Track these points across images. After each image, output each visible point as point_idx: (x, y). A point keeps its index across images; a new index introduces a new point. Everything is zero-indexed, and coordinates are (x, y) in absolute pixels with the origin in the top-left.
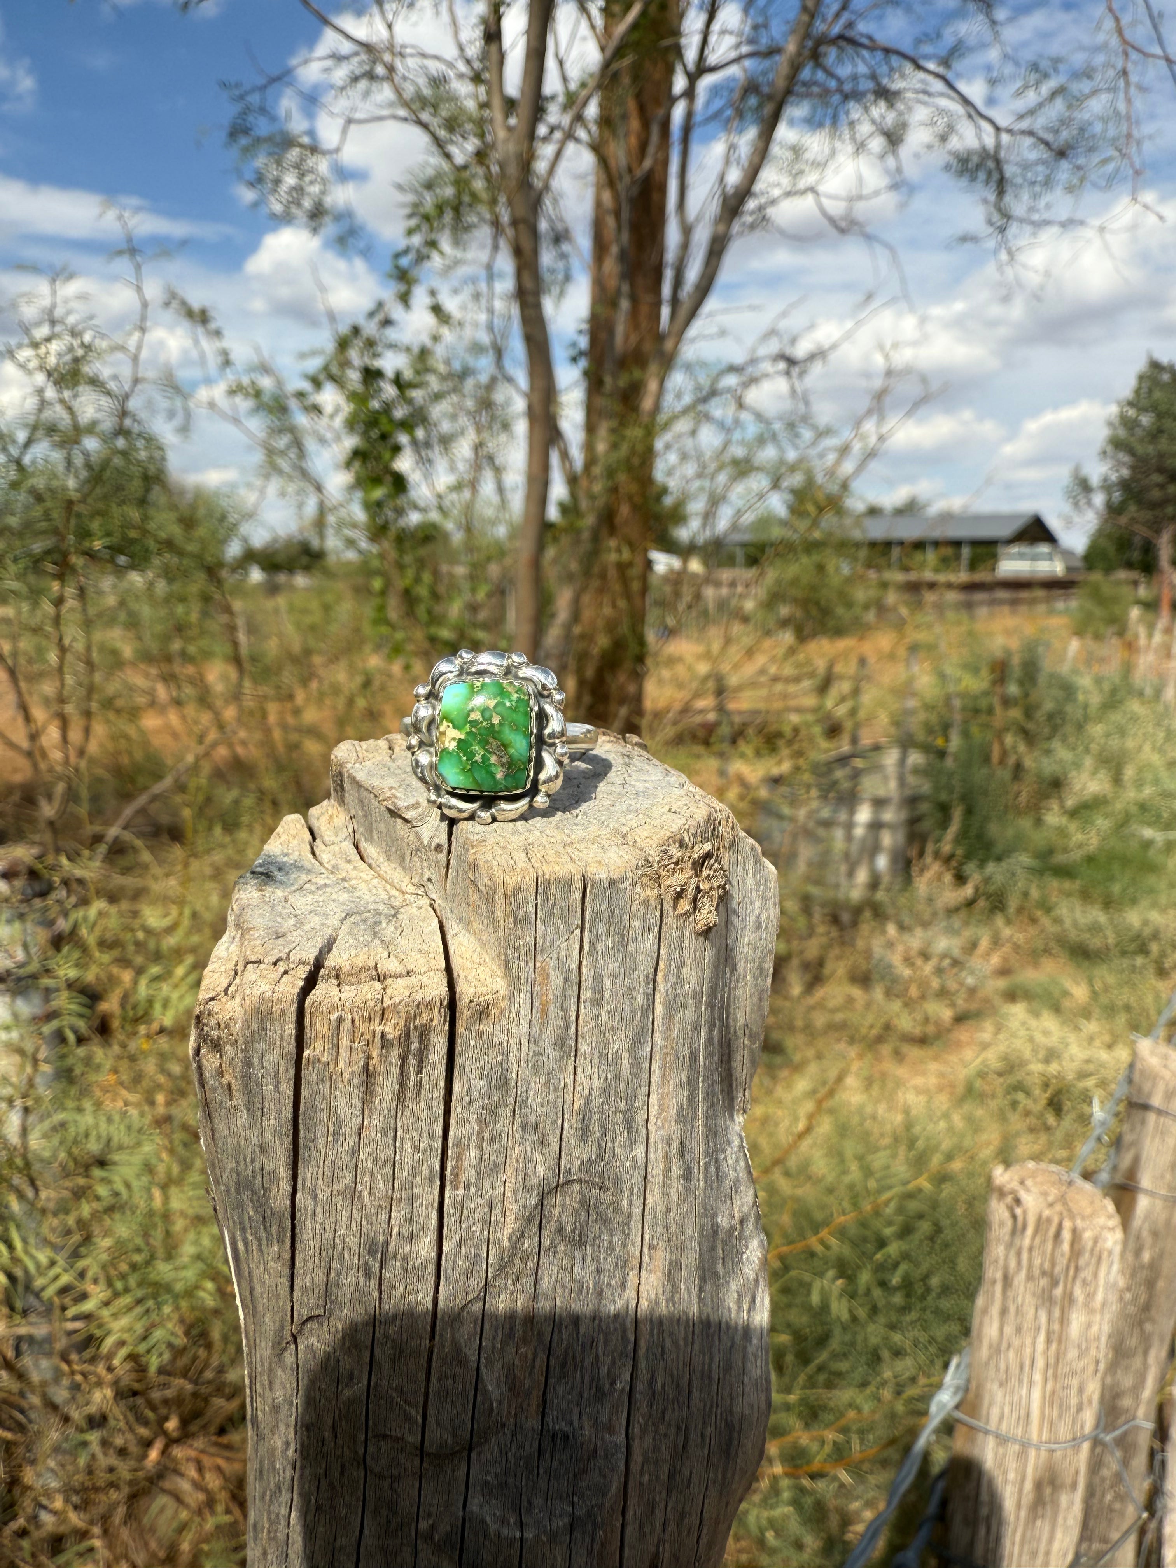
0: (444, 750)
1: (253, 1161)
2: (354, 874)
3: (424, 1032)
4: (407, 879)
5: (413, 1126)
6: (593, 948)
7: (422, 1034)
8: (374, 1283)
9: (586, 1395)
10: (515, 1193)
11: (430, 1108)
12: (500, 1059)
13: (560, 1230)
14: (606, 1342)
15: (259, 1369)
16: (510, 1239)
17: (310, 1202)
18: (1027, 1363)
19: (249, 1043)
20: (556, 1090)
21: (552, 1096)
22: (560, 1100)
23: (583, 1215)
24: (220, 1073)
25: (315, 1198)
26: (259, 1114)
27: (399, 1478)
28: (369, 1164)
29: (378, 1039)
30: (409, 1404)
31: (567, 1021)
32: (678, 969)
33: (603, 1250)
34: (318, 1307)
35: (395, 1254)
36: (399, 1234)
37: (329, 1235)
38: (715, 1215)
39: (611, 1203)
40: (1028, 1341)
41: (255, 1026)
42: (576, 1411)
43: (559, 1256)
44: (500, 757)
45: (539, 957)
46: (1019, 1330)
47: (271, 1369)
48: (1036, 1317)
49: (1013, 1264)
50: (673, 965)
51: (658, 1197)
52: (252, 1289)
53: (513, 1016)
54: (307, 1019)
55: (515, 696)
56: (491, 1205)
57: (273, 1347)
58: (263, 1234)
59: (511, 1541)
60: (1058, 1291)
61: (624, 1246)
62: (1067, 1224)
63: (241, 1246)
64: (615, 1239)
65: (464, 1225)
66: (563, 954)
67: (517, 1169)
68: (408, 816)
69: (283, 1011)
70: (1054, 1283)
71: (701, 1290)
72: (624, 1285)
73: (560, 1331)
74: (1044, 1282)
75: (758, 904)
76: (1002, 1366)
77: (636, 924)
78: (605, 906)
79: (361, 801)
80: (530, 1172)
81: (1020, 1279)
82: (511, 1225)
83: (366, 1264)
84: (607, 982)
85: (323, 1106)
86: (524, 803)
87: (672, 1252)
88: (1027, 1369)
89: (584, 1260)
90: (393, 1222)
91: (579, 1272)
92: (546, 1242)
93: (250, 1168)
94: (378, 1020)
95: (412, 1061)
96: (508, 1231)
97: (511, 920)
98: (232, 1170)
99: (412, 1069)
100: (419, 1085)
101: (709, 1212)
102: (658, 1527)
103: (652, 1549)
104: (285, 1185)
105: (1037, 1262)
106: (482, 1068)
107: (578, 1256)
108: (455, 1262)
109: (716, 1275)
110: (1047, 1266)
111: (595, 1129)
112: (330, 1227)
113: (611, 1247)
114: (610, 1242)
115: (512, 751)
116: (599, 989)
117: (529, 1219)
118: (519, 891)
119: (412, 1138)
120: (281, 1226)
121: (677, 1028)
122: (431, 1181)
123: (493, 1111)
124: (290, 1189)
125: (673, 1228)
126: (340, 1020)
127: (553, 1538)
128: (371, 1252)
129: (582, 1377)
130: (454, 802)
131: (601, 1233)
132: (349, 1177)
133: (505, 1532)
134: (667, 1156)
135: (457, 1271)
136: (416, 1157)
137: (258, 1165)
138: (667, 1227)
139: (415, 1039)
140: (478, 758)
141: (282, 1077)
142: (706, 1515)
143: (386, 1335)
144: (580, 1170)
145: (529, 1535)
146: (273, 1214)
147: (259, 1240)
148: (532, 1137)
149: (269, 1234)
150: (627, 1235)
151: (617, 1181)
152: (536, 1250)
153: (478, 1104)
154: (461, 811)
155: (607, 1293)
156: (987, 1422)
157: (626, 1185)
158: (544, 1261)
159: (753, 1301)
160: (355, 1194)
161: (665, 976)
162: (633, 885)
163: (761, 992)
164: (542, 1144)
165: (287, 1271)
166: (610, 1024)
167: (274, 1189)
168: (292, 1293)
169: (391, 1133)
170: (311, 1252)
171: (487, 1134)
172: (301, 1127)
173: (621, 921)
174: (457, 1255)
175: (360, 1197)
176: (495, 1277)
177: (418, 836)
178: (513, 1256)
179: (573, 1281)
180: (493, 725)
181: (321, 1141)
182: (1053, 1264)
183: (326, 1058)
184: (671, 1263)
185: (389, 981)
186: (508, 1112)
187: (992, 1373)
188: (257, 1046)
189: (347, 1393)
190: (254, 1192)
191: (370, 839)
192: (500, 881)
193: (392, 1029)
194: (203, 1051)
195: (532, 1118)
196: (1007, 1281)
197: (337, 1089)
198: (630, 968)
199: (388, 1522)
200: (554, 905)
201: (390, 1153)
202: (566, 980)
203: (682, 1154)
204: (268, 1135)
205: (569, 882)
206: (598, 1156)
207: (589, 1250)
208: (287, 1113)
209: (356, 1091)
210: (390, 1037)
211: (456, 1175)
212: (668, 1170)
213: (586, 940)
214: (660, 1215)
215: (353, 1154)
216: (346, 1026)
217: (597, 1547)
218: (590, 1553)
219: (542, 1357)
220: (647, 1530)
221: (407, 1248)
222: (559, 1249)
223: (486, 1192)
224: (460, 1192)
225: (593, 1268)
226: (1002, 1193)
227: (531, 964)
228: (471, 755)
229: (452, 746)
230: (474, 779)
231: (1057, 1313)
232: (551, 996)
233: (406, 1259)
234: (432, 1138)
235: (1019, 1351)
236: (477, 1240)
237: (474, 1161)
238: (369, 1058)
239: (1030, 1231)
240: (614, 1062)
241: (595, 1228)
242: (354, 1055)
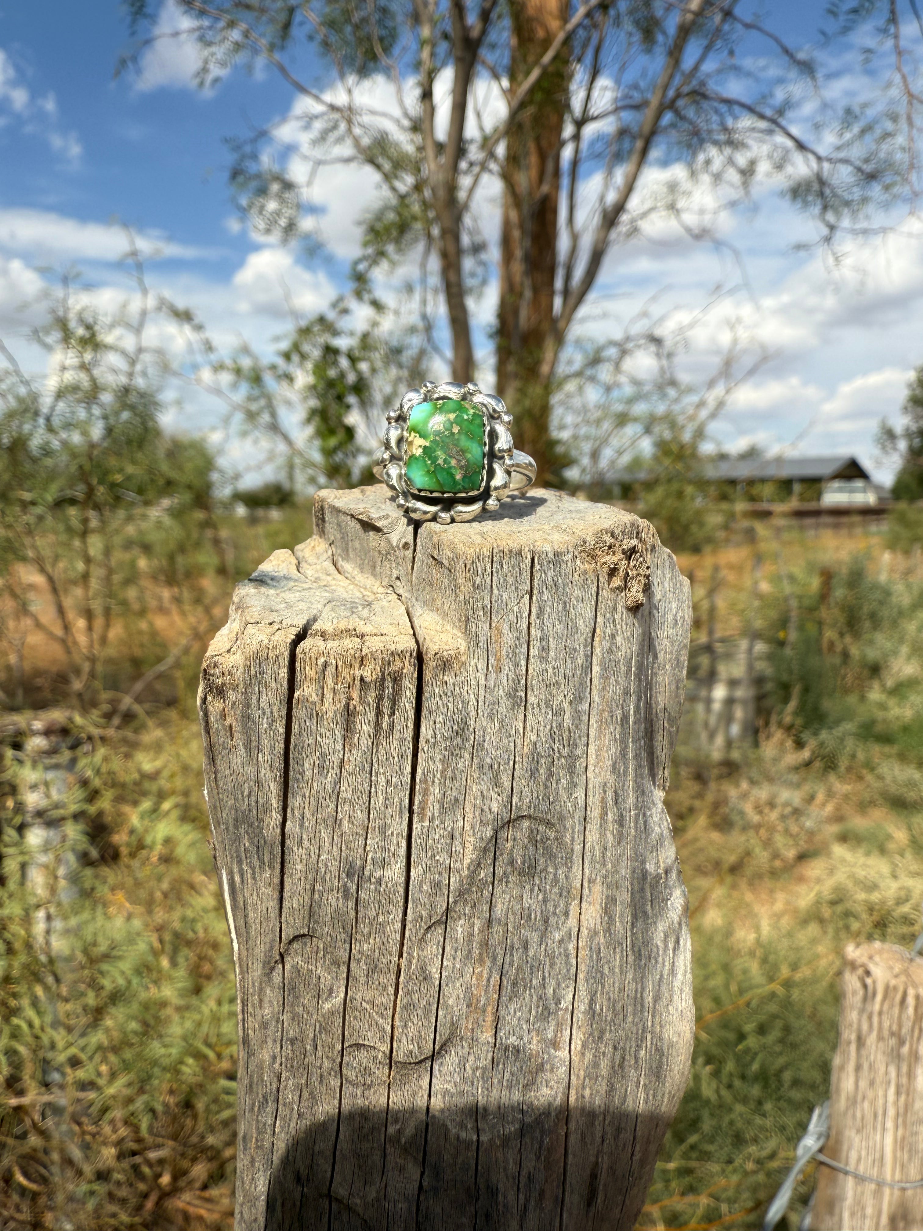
0: (412, 456)
1: (249, 796)
2: (334, 582)
3: (397, 677)
4: (378, 583)
5: (386, 763)
6: (540, 611)
7: (394, 680)
8: (351, 904)
9: (533, 1013)
10: (473, 827)
11: (401, 747)
12: (460, 707)
13: (512, 862)
14: (552, 965)
15: (251, 991)
16: (468, 869)
17: (298, 829)
18: (880, 1112)
19: (249, 686)
20: (508, 735)
21: (505, 741)
22: (512, 744)
23: (532, 849)
24: (223, 715)
25: (302, 825)
26: (256, 751)
27: (371, 1086)
28: (349, 796)
29: (357, 682)
30: (380, 1015)
31: (518, 675)
32: (612, 636)
33: (548, 882)
34: (302, 927)
35: (370, 877)
36: (373, 859)
37: (313, 860)
38: (643, 862)
39: (556, 839)
40: (881, 1093)
41: (253, 670)
42: (525, 1027)
43: (511, 885)
44: (459, 461)
45: (493, 618)
46: (872, 1083)
47: (261, 989)
48: (887, 1073)
49: (865, 1027)
50: (609, 632)
51: (596, 837)
52: (246, 916)
53: (472, 669)
54: (298, 664)
55: (471, 411)
56: (452, 837)
57: (264, 967)
58: (256, 863)
59: (469, 1143)
60: (905, 1050)
61: (567, 878)
62: (911, 992)
63: (237, 879)
64: (560, 872)
65: (429, 854)
66: (514, 616)
67: (474, 806)
68: (379, 524)
69: (278, 657)
70: (902, 1043)
71: (633, 926)
72: (567, 914)
73: (512, 955)
74: (893, 1042)
75: (674, 605)
76: (859, 1115)
77: (577, 592)
78: (550, 575)
79: (339, 525)
80: (486, 808)
81: (872, 1040)
82: (469, 856)
83: (345, 886)
84: (552, 642)
85: (310, 742)
86: (477, 507)
87: (608, 888)
88: (880, 1118)
89: (532, 890)
90: (368, 848)
91: (528, 901)
92: (499, 872)
93: (246, 802)
94: (357, 665)
95: (386, 703)
96: (467, 861)
97: (471, 585)
98: (231, 807)
99: (386, 711)
100: (392, 725)
101: (639, 859)
102: (598, 1139)
103: (592, 1159)
104: (276, 816)
105: (886, 1024)
106: (445, 714)
107: (528, 887)
108: (421, 887)
109: (645, 913)
110: (895, 1028)
111: (542, 771)
112: (314, 852)
113: (556, 879)
114: (555, 875)
115: (469, 456)
116: (545, 648)
117: (485, 851)
118: (477, 560)
119: (386, 772)
120: (272, 854)
121: (611, 688)
122: (401, 813)
123: (454, 752)
124: (280, 818)
125: (609, 867)
126: (326, 665)
127: (506, 1141)
128: (349, 875)
129: (531, 995)
130: (420, 505)
131: (547, 866)
132: (331, 806)
133: (463, 1135)
134: (603, 801)
135: (423, 895)
136: (389, 790)
137: (253, 798)
138: (604, 865)
139: (389, 683)
140: (440, 461)
141: (276, 715)
142: (639, 1133)
143: (361, 953)
144: (529, 807)
145: (484, 1138)
146: (266, 843)
147: (253, 869)
148: (488, 777)
149: (262, 862)
150: (570, 868)
151: (561, 819)
152: (490, 879)
153: (442, 746)
154: (425, 513)
155: (553, 920)
156: (847, 1164)
157: (569, 823)
158: (497, 890)
159: (677, 942)
160: (336, 822)
161: (602, 641)
162: (574, 558)
163: (678, 681)
164: (497, 782)
165: (276, 895)
166: (554, 679)
167: (267, 819)
168: (280, 916)
169: (367, 767)
170: (298, 876)
171: (449, 774)
172: (291, 760)
173: (564, 589)
174: (423, 881)
175: (340, 825)
176: (455, 902)
177: (388, 541)
178: (471, 884)
179: (523, 909)
180: (453, 434)
181: (308, 774)
182: (900, 1026)
183: (313, 698)
184: (607, 897)
185: (367, 638)
186: (467, 754)
187: (849, 1122)
188: (255, 689)
189: (327, 1006)
190: (250, 825)
191: (347, 558)
192: (461, 552)
193: (369, 673)
194: (209, 698)
195: (488, 760)
196: (860, 1041)
197: (322, 725)
198: (571, 631)
199: (361, 1127)
200: (507, 573)
201: (366, 785)
202: (517, 638)
203: (616, 801)
204: (263, 770)
205: (520, 553)
206: (544, 795)
207: (537, 881)
208: (279, 749)
209: (339, 729)
210: (368, 679)
211: (423, 809)
212: (604, 814)
213: (534, 605)
214: (597, 853)
215: (335, 786)
216: (331, 670)
217: (544, 1153)
218: (538, 1158)
219: (496, 977)
220: (588, 1140)
221: (379, 873)
222: (511, 879)
223: (447, 824)
224: (426, 824)
225: (540, 897)
226: (853, 965)
227: (488, 625)
228: (434, 460)
229: (418, 452)
230: (438, 480)
231: (904, 1069)
232: (504, 653)
233: (379, 882)
234: (402, 774)
235: (873, 1102)
236: (440, 868)
237: (438, 796)
238: (350, 698)
239: (879, 997)
240: (558, 712)
241: (542, 861)
242: (337, 695)
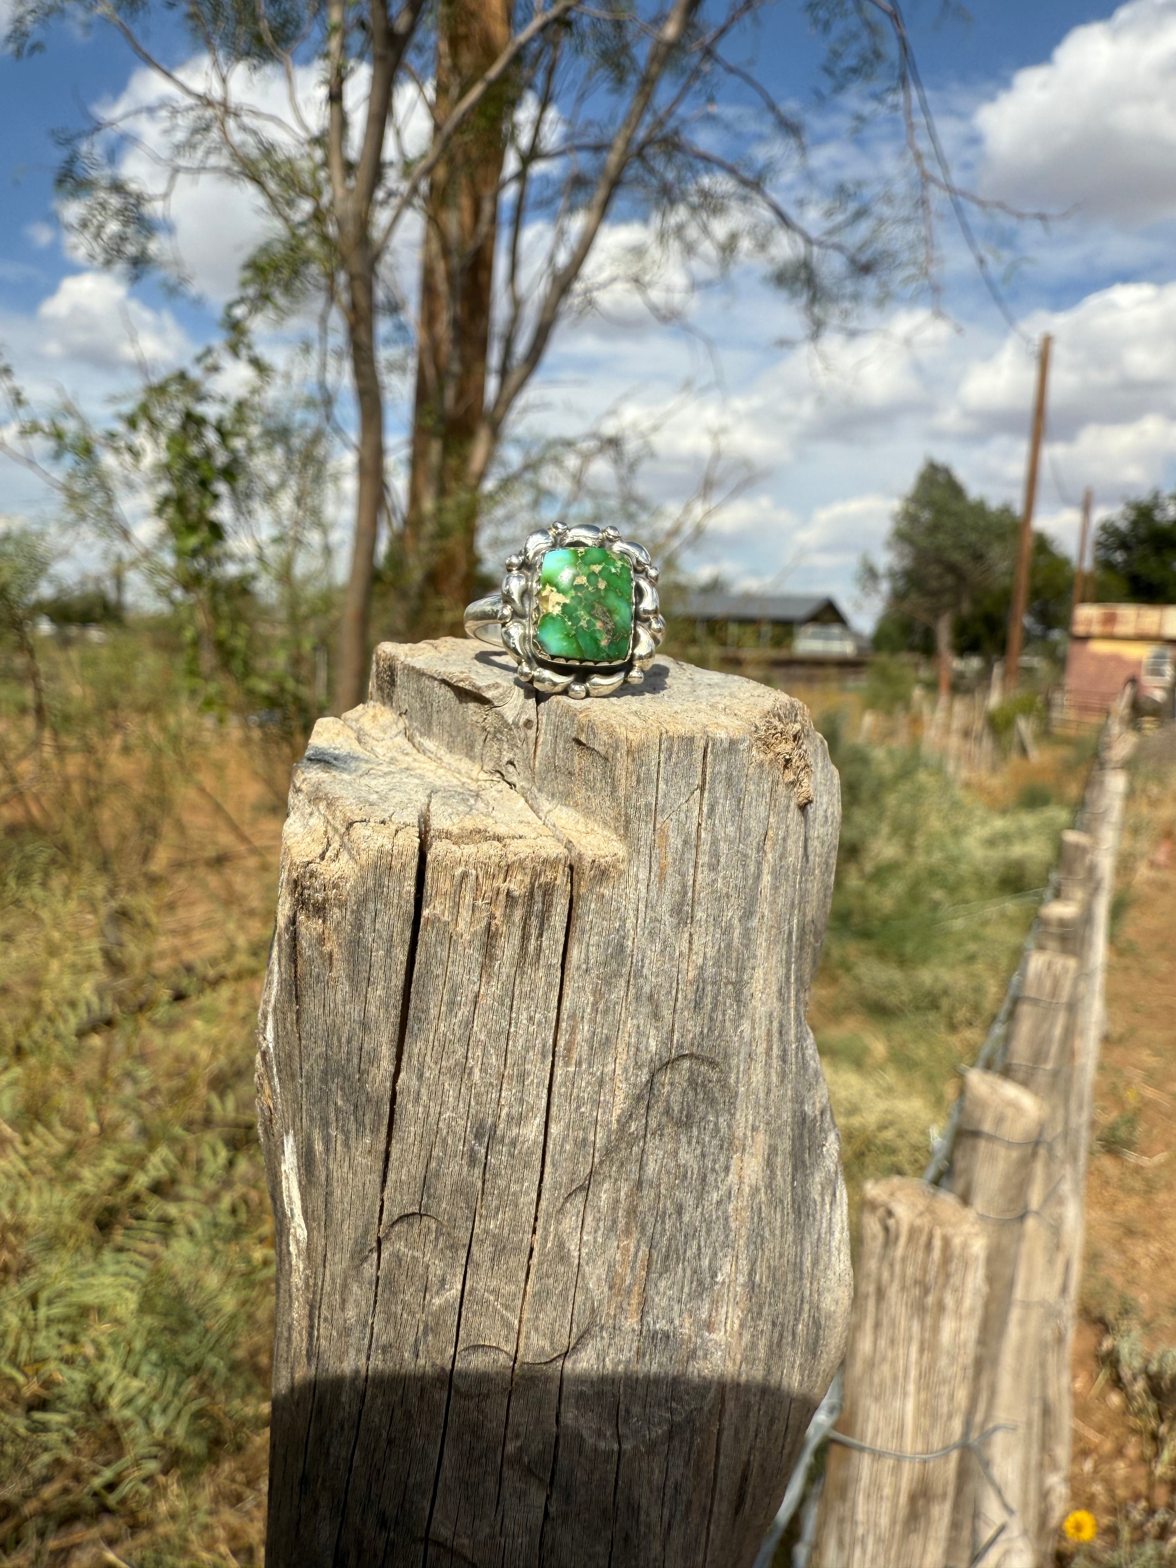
0: (547, 615)
1: (349, 1042)
2: (416, 765)
3: (548, 891)
4: (477, 767)
5: (528, 996)
6: (712, 810)
7: (544, 895)
8: (478, 1171)
9: (686, 1290)
10: (625, 1070)
11: (547, 975)
12: (617, 925)
13: (667, 1112)
14: (709, 1231)
15: (327, 1288)
16: (618, 1121)
17: (415, 1082)
18: (901, 1374)
19: (362, 902)
20: (671, 959)
21: (667, 966)
22: (675, 970)
23: (691, 1094)
24: (321, 940)
25: (420, 1076)
26: (364, 984)
27: (487, 1396)
28: (483, 1038)
29: (502, 897)
30: (507, 1307)
31: (684, 886)
32: (784, 839)
33: (708, 1133)
34: (412, 1204)
35: (503, 1137)
36: (508, 1115)
37: (432, 1119)
38: (802, 1103)
39: (719, 1081)
40: (901, 1351)
41: (370, 883)
42: (676, 1307)
43: (665, 1139)
44: (605, 623)
45: (659, 818)
46: (892, 1342)
47: (345, 1286)
48: (910, 1329)
49: (886, 1275)
50: (781, 834)
51: (761, 1076)
52: (329, 1194)
53: (632, 881)
54: (429, 875)
55: (619, 564)
56: (601, 1083)
57: (352, 1257)
58: (353, 1127)
59: (609, 1454)
60: (930, 1300)
61: (729, 1126)
62: (938, 1233)
63: (319, 1147)
64: (721, 1120)
65: (573, 1107)
66: (683, 815)
67: (629, 1045)
68: (488, 695)
69: (403, 866)
70: (926, 1291)
71: (793, 1179)
72: (727, 1169)
73: (663, 1222)
74: (916, 1292)
75: (825, 799)
76: (876, 1380)
77: (752, 788)
78: (724, 767)
79: (420, 692)
80: (642, 1047)
81: (893, 1291)
82: (620, 1105)
83: (472, 1150)
84: (723, 847)
85: (440, 972)
86: (616, 680)
87: (771, 1136)
88: (901, 1380)
89: (689, 1143)
90: (503, 1102)
91: (685, 1156)
92: (653, 1124)
93: (345, 1049)
94: (502, 876)
95: (534, 922)
96: (617, 1112)
97: (634, 778)
98: (319, 1056)
99: (534, 932)
100: (539, 949)
101: (799, 1100)
102: (752, 1434)
103: (744, 1458)
104: (386, 1065)
105: (910, 1271)
106: (600, 934)
107: (684, 1139)
108: (562, 1146)
109: (804, 1163)
110: (919, 1275)
111: (708, 1000)
112: (434, 1109)
113: (717, 1130)
114: (716, 1124)
115: (617, 618)
116: (715, 854)
117: (639, 1098)
118: (643, 747)
119: (528, 1008)
120: (378, 1114)
121: (781, 900)
122: (544, 1056)
123: (608, 981)
124: (392, 1069)
125: (772, 1111)
126: (465, 875)
127: (652, 1447)
128: (478, 1136)
129: (684, 1270)
130: (547, 674)
131: (707, 1114)
132: (461, 1051)
133: (602, 1445)
134: (769, 1033)
135: (565, 1156)
136: (531, 1029)
137: (355, 1044)
138: (767, 1109)
139: (538, 898)
140: (583, 623)
141: (396, 939)
142: (791, 1422)
143: (486, 1232)
144: (692, 1044)
145: (627, 1446)
146: (369, 1100)
147: (346, 1134)
148: (646, 1009)
149: (360, 1123)
150: (733, 1115)
151: (726, 1056)
152: (642, 1133)
153: (594, 973)
154: (555, 684)
155: (711, 1178)
156: (862, 1439)
157: (734, 1062)
158: (650, 1145)
159: (834, 1195)
160: (464, 1070)
161: (774, 844)
162: (750, 748)
163: (827, 888)
164: (656, 1016)
165: (381, 1164)
166: (725, 890)
167: (374, 1070)
168: (382, 1191)
169: (507, 1001)
170: (411, 1140)
171: (601, 1006)
172: (413, 996)
173: (738, 783)
174: (565, 1139)
175: (470, 1074)
176: (601, 1162)
177: (500, 716)
178: (619, 1139)
179: (678, 1166)
180: (598, 590)
181: (433, 1012)
182: (925, 1271)
183: (446, 918)
184: (770, 1146)
185: (508, 841)
186: (622, 983)
187: (865, 1389)
188: (371, 906)
189: (437, 1301)
190: (347, 1078)
192: (622, 737)
193: (517, 885)
194: (301, 918)
195: (647, 989)
196: (880, 1294)
197: (455, 951)
198: (744, 834)
199: (472, 1449)
200: (676, 764)
201: (505, 1024)
202: (685, 842)
203: (780, 1033)
204: (373, 1009)
205: (692, 739)
206: (710, 1029)
207: (695, 1132)
208: (398, 981)
209: (476, 955)
210: (517, 894)
211: (569, 1049)
212: (769, 1049)
213: (705, 802)
214: (762, 1095)
215: (467, 1025)
216: (471, 882)
217: (693, 1456)
218: (687, 1463)
219: (644, 1250)
220: (741, 1436)
221: (515, 1131)
222: (666, 1131)
223: (597, 1069)
224: (572, 1069)
225: (698, 1151)
226: (873, 1206)
227: (651, 826)
228: (575, 620)
229: (556, 610)
230: (579, 646)
231: (928, 1322)
232: (670, 859)
233: (513, 1143)
234: (547, 1009)
235: (893, 1363)
236: (585, 1123)
237: (587, 1035)
238: (492, 917)
239: (903, 1240)
240: (727, 930)
241: (702, 1107)
242: (477, 914)
